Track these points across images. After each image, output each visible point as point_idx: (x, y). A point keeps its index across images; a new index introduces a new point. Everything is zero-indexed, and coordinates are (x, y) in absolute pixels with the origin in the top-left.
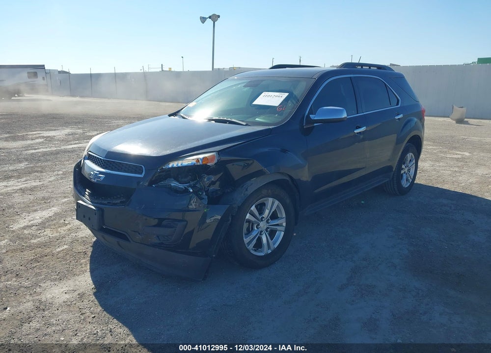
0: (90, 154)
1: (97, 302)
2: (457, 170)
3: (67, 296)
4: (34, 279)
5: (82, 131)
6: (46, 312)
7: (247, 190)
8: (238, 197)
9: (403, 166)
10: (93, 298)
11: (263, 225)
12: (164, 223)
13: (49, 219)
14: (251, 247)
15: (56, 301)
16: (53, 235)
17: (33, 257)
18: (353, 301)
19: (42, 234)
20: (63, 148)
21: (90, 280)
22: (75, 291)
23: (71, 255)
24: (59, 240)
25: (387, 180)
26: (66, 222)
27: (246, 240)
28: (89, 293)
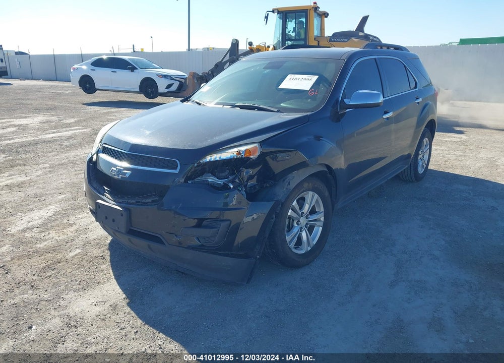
0: (105, 147)
1: (134, 314)
2: (461, 154)
3: (98, 309)
4: (53, 290)
5: (57, 119)
6: (80, 329)
7: (289, 184)
8: (281, 192)
9: (420, 153)
10: (128, 310)
11: (303, 221)
12: (205, 223)
13: (50, 220)
14: (292, 245)
15: (87, 315)
16: (60, 238)
17: (44, 265)
18: (409, 299)
19: (47, 237)
20: (41, 137)
21: (118, 289)
22: (105, 302)
23: (87, 261)
24: (69, 244)
25: (406, 167)
26: (70, 222)
27: (288, 238)
28: (121, 304)
